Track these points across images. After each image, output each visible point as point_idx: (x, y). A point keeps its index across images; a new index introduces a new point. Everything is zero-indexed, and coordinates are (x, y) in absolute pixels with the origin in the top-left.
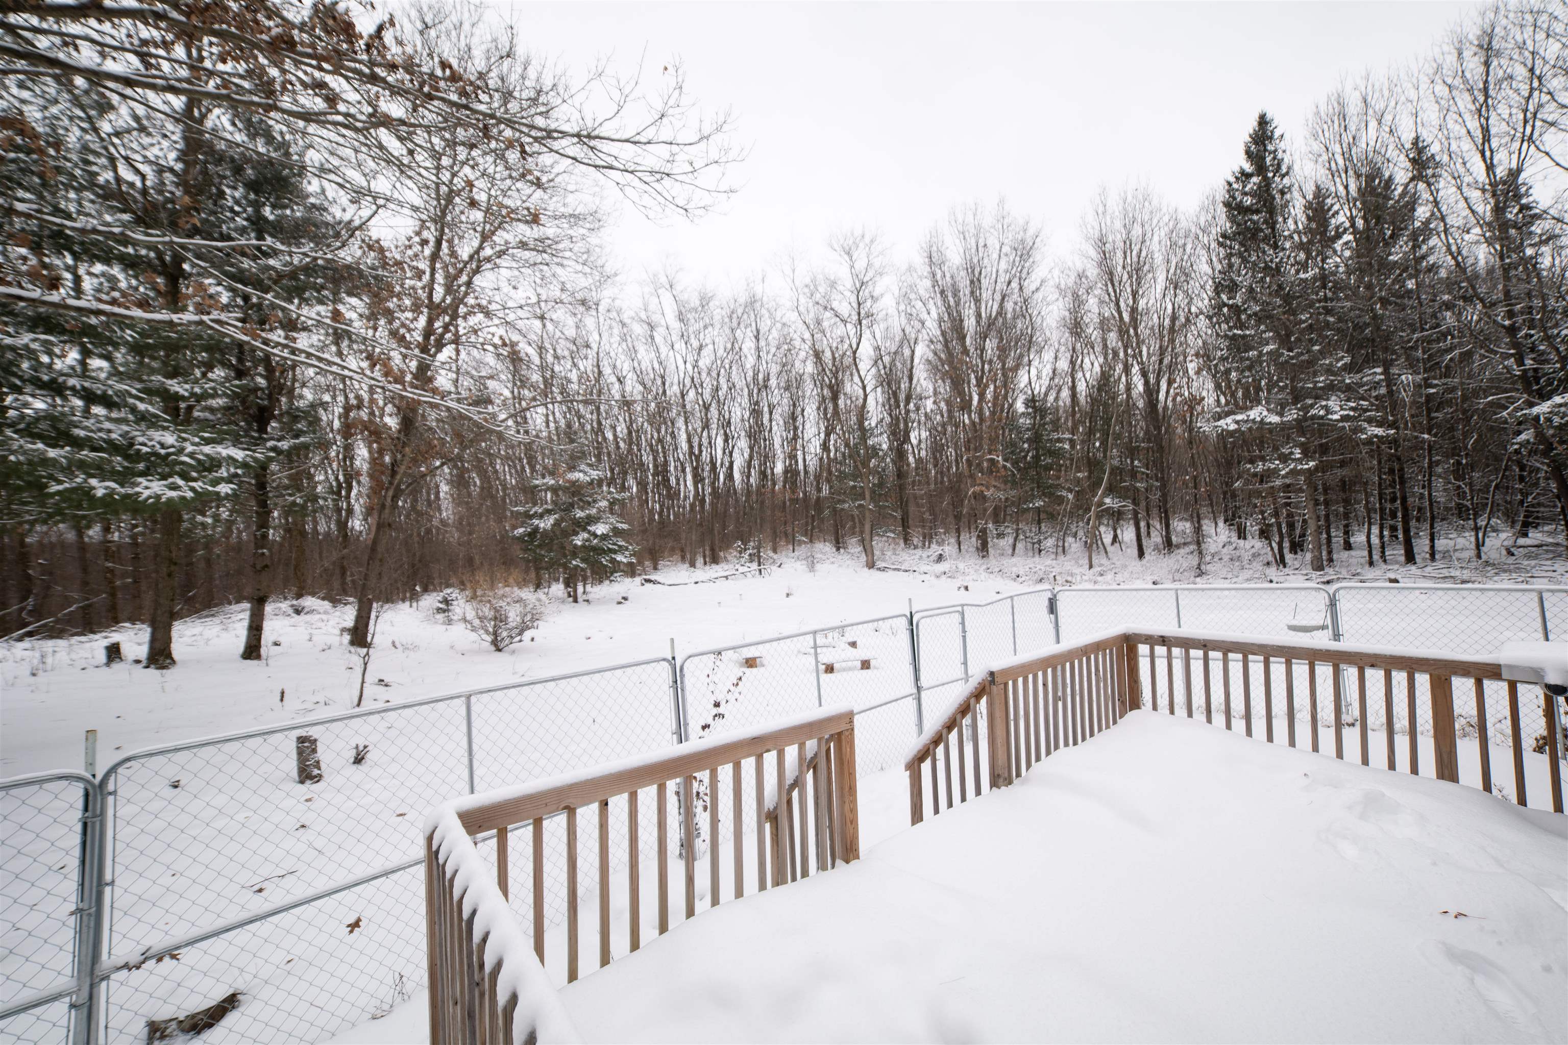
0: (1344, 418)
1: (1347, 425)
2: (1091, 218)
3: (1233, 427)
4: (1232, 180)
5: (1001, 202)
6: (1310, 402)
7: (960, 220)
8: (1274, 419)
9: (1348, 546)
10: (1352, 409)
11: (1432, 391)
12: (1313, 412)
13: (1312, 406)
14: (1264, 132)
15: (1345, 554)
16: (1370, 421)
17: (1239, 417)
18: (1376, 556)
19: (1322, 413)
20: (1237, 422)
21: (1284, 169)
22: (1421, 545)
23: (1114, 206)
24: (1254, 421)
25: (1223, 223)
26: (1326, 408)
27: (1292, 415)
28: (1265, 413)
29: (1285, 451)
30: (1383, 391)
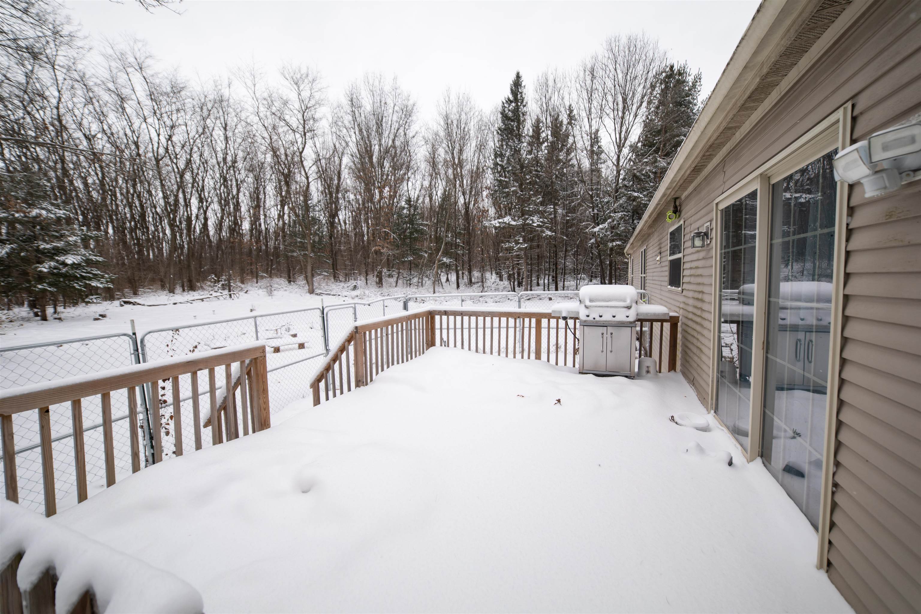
0: (539, 226)
1: (539, 229)
2: (442, 103)
3: (498, 225)
4: (505, 102)
5: (395, 79)
6: (527, 217)
7: (371, 83)
8: (513, 223)
9: (538, 285)
10: (541, 222)
11: (568, 218)
12: (528, 221)
13: (527, 219)
14: (518, 81)
15: (537, 288)
16: (547, 228)
17: (500, 220)
18: (546, 289)
19: (531, 222)
20: (499, 223)
21: (524, 104)
22: (560, 284)
23: (454, 100)
24: (505, 223)
25: (499, 123)
26: (532, 220)
27: (520, 222)
28: (510, 220)
29: (517, 238)
30: (553, 216)
